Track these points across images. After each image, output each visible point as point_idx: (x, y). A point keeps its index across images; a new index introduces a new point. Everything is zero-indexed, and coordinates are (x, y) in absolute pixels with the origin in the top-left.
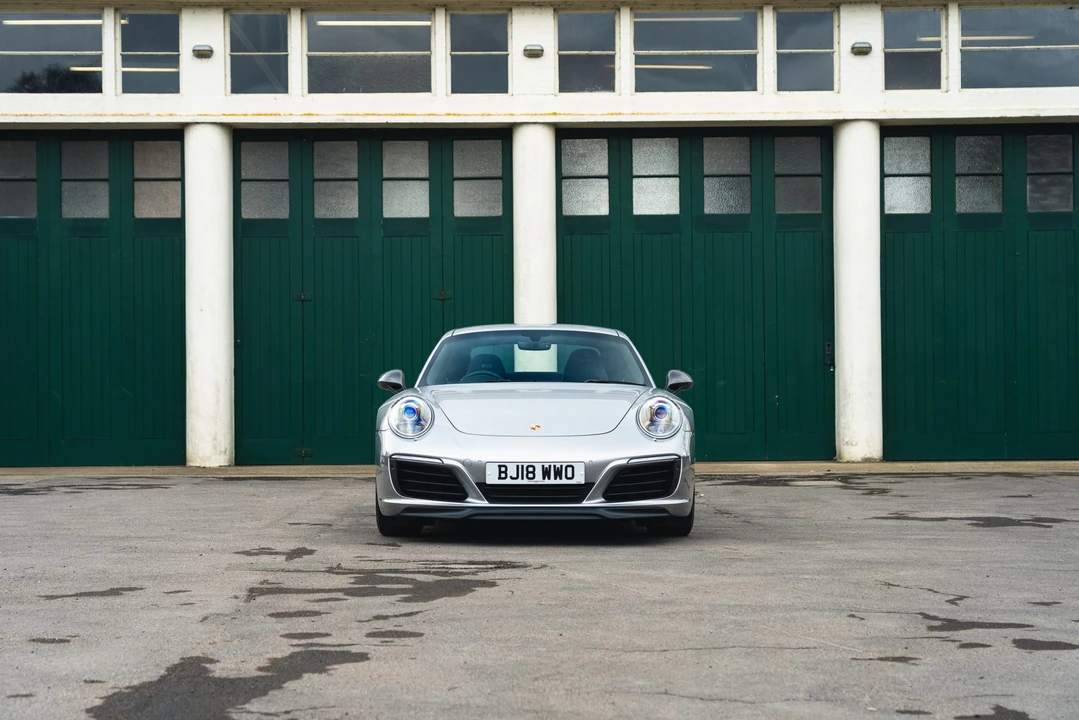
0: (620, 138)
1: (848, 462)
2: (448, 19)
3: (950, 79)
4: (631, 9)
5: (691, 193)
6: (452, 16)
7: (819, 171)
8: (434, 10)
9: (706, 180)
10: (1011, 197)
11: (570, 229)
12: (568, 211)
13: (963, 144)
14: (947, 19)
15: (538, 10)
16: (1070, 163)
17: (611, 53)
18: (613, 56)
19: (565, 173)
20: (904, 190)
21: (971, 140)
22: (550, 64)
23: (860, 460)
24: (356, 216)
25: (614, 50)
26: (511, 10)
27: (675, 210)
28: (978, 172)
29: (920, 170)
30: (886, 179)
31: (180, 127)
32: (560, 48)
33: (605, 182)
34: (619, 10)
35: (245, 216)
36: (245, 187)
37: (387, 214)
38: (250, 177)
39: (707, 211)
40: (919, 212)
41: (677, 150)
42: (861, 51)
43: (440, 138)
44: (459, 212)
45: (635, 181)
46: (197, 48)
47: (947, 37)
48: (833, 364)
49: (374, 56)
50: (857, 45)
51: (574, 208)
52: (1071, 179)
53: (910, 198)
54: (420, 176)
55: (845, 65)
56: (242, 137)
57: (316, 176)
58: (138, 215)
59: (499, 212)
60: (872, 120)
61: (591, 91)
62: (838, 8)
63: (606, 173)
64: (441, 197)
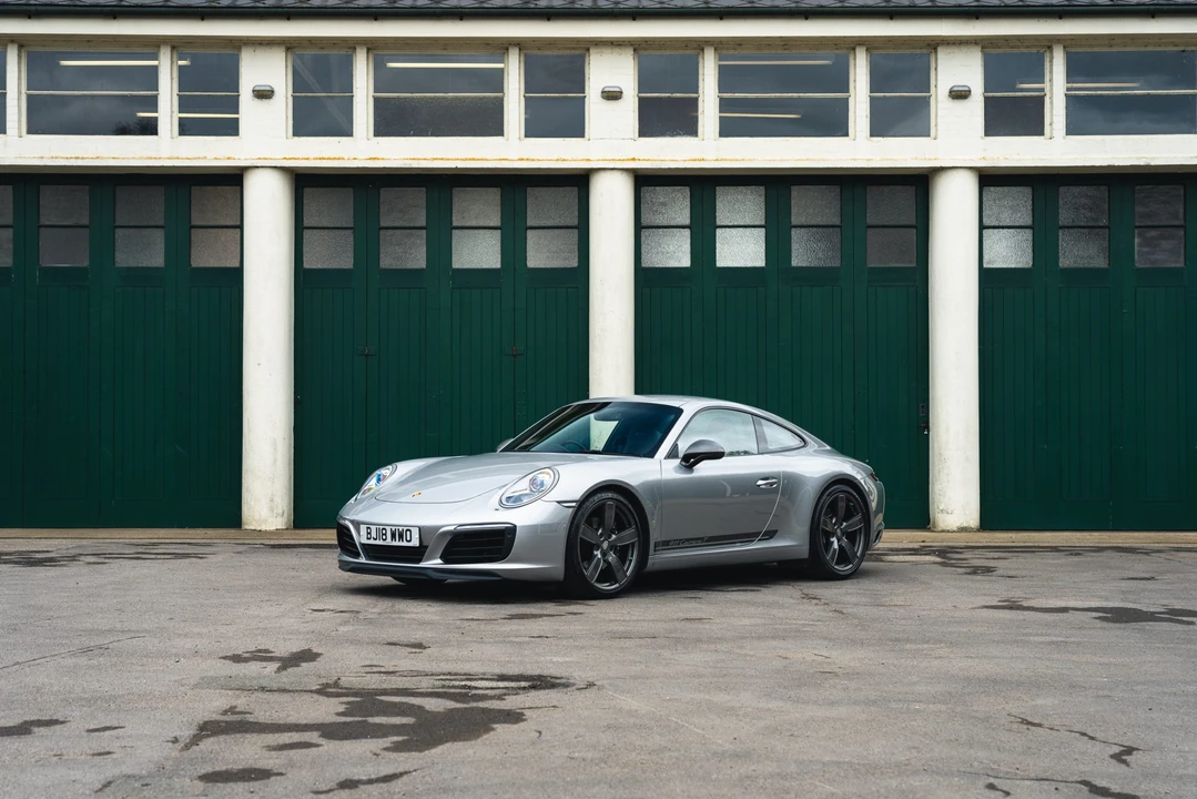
0: (703, 186)
1: (943, 531)
2: (522, 59)
3: (1054, 126)
4: (715, 49)
5: (777, 244)
6: (525, 55)
7: (914, 223)
8: (507, 49)
9: (793, 231)
10: (1118, 252)
11: (649, 282)
12: (647, 262)
13: (1067, 194)
14: (1051, 61)
15: (617, 50)
16: (1181, 216)
17: (694, 95)
18: (697, 99)
19: (644, 223)
20: (1004, 243)
21: (1075, 190)
22: (628, 109)
23: (955, 529)
24: (424, 266)
25: (697, 93)
26: (588, 50)
27: (760, 262)
28: (1082, 224)
29: (1021, 223)
30: (985, 231)
31: (239, 172)
32: (641, 90)
33: (687, 232)
34: (703, 50)
35: (306, 266)
36: (307, 234)
37: (456, 264)
38: (313, 224)
39: (795, 263)
40: (1020, 266)
41: (763, 199)
42: (960, 95)
43: (513, 185)
44: (531, 263)
45: (719, 231)
46: (257, 88)
47: (1051, 80)
48: (927, 427)
49: (444, 98)
50: (955, 89)
51: (654, 260)
52: (1183, 233)
53: (1010, 252)
54: (492, 224)
55: (942, 109)
56: (304, 182)
57: (383, 224)
58: (194, 265)
59: (574, 263)
60: (970, 168)
61: (673, 136)
62: (935, 49)
63: (687, 221)
64: (513, 247)
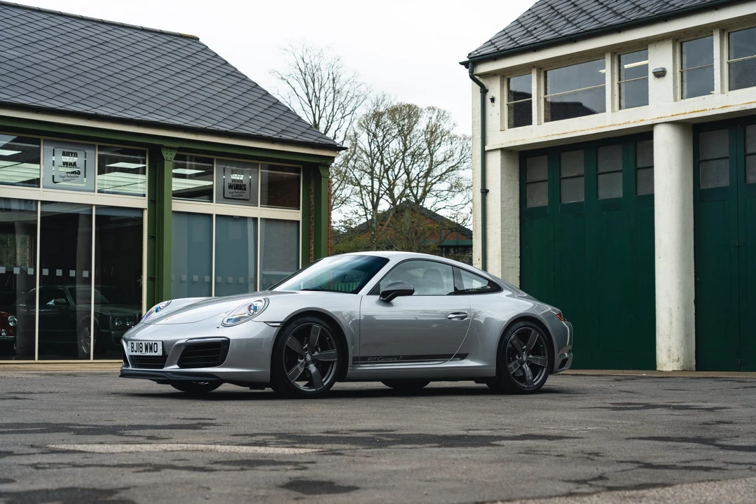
35: (702, 187)
36: (702, 166)
38: (707, 158)
46: (656, 71)
56: (698, 130)
57: (748, 152)
58: (639, 194)
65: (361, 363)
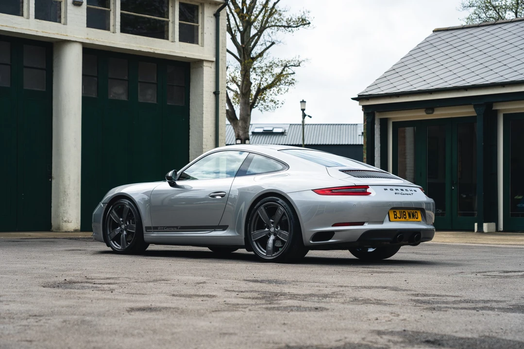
3: (115, 27)
7: (44, 67)
10: (132, 92)
16: (156, 78)
29: (93, 74)
42: (77, 3)
47: (114, 3)
48: (51, 177)
52: (156, 87)
55: (69, 9)
65: (154, 231)
